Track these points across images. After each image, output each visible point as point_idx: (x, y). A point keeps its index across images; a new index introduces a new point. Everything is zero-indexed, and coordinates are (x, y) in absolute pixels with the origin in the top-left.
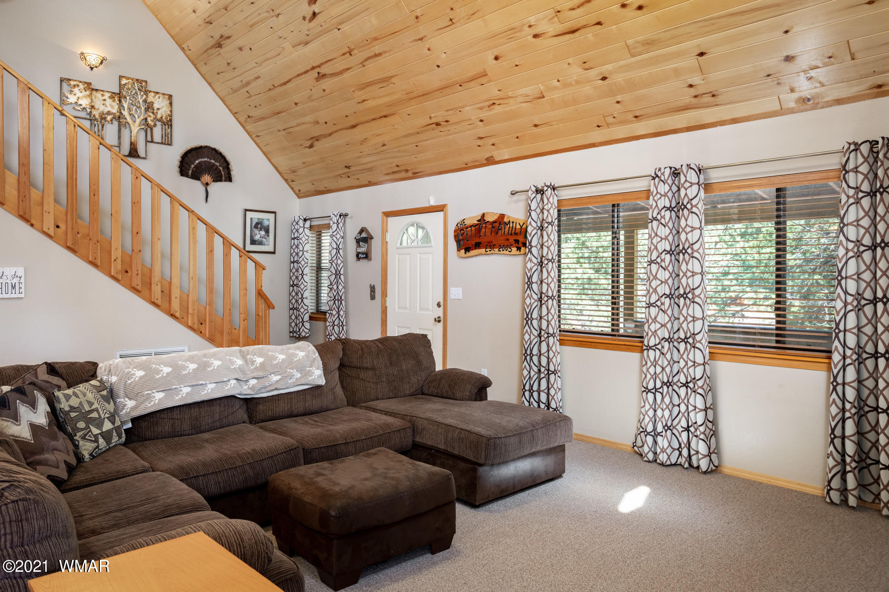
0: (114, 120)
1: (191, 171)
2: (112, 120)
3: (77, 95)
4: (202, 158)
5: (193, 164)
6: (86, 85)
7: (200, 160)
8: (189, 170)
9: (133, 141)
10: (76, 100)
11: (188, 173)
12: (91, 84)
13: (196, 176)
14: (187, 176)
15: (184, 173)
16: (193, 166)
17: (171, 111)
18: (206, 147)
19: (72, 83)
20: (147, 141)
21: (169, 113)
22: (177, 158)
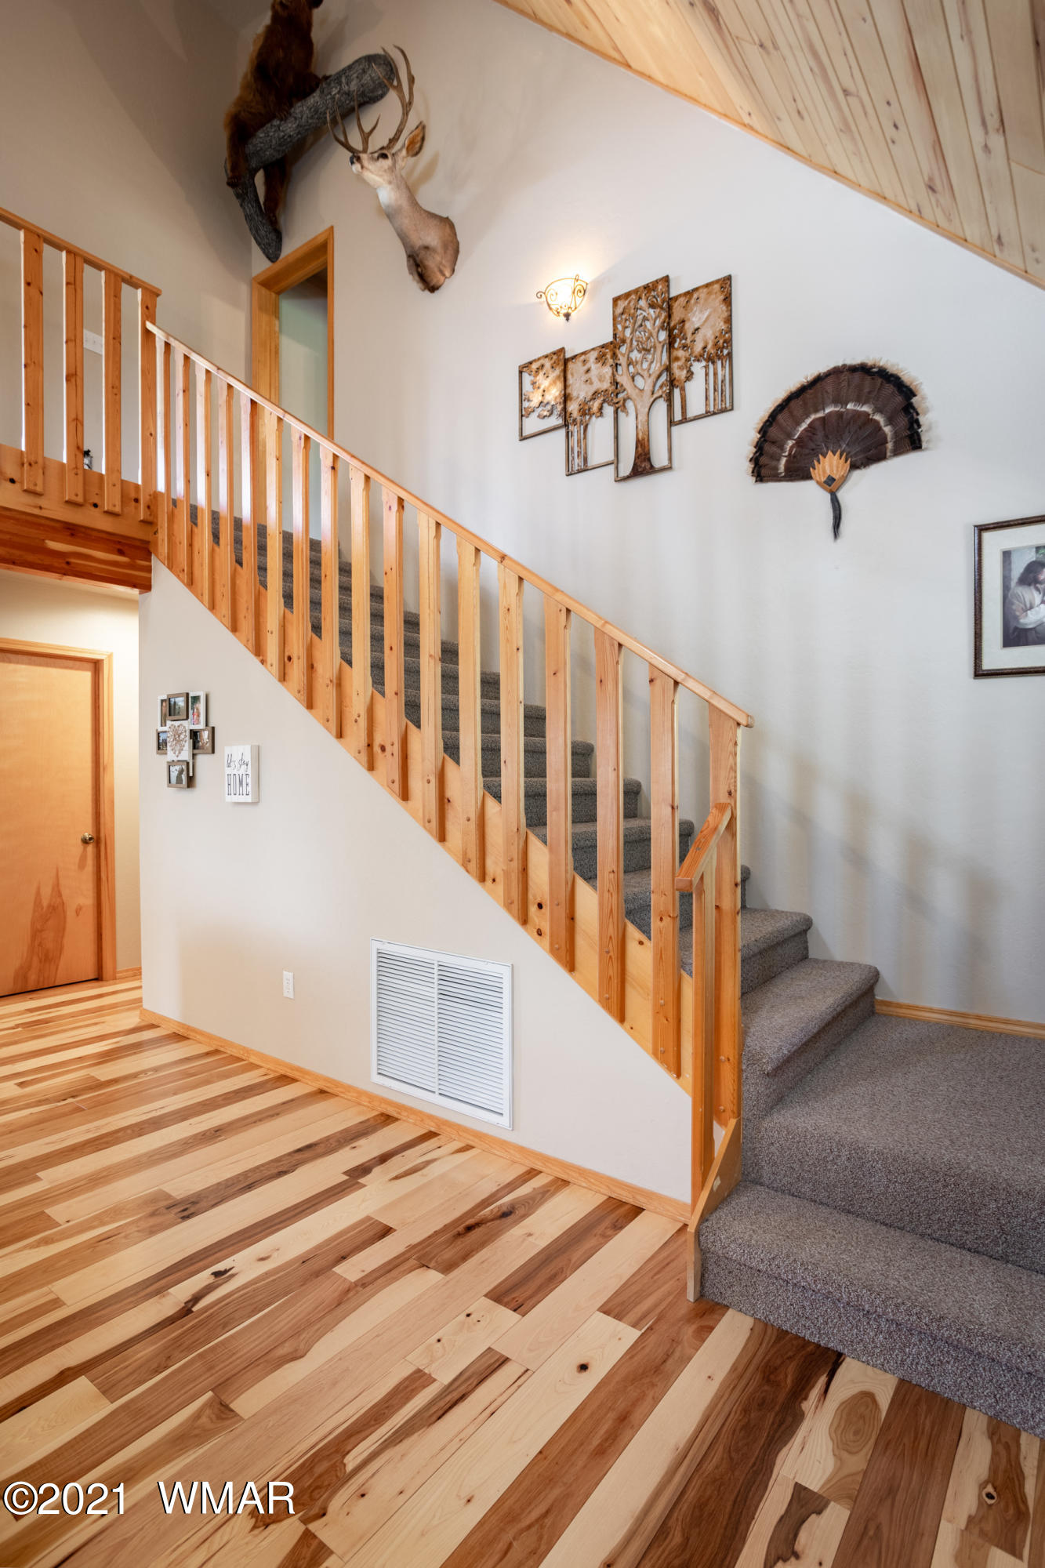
0: (605, 405)
1: (784, 461)
2: (601, 408)
3: (542, 387)
4: (816, 411)
5: (790, 436)
6: (555, 357)
7: (813, 417)
8: (779, 460)
9: (640, 438)
10: (540, 398)
11: (776, 468)
12: (562, 350)
13: (798, 472)
14: (775, 477)
15: (763, 472)
16: (790, 443)
17: (729, 320)
18: (836, 372)
19: (534, 366)
20: (671, 423)
21: (722, 326)
22: (750, 436)
